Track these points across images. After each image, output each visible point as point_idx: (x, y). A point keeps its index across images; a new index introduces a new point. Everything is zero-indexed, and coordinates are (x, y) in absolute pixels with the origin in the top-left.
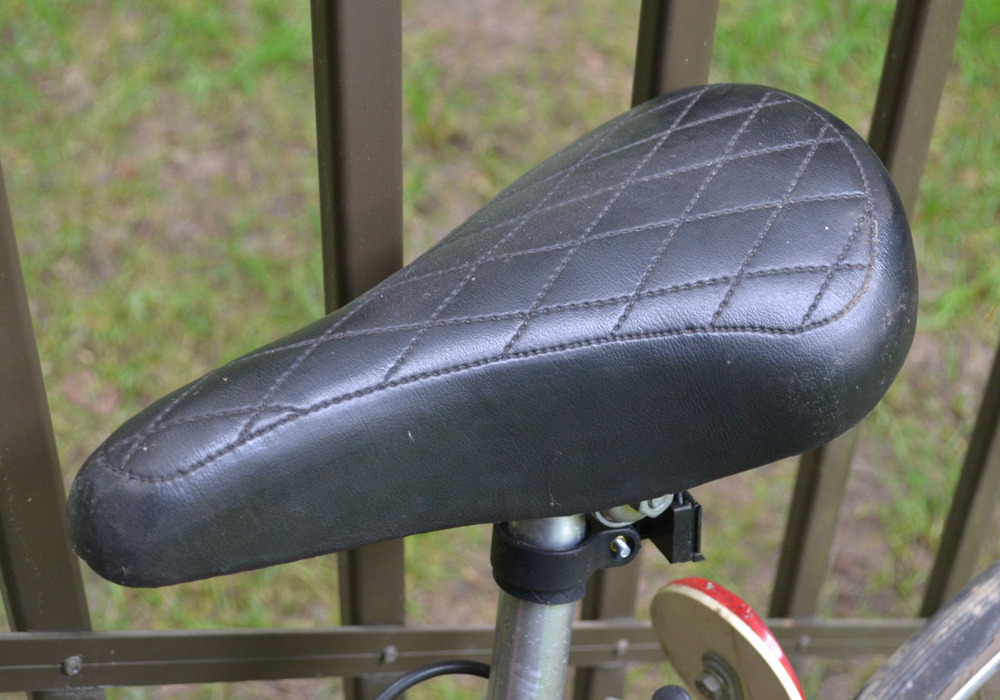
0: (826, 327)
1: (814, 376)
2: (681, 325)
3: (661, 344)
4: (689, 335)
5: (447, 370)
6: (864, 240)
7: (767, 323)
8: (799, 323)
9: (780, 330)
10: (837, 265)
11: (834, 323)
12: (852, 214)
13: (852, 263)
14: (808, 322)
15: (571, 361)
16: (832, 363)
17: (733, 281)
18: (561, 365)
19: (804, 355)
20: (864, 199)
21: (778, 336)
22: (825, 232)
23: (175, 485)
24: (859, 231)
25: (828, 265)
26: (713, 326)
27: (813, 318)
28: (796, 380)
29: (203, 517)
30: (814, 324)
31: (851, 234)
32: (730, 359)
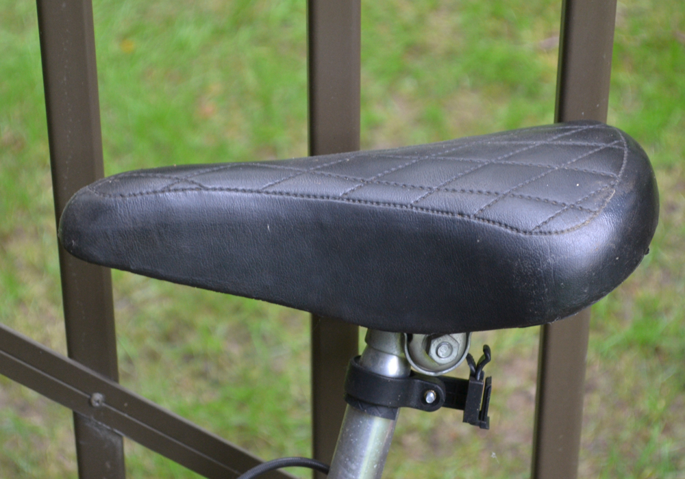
0: (548, 236)
1: (532, 265)
2: (456, 210)
3: (440, 219)
4: (459, 217)
5: (302, 195)
6: (599, 198)
7: (511, 223)
8: (531, 229)
9: (517, 230)
10: (573, 205)
11: (555, 236)
12: (600, 182)
13: (584, 207)
14: (538, 230)
15: (380, 213)
16: (545, 259)
17: (501, 196)
18: (373, 213)
19: (527, 249)
20: (614, 179)
21: (515, 233)
22: (575, 186)
23: (115, 201)
24: (598, 193)
25: (567, 203)
26: (475, 216)
27: (541, 229)
28: (519, 265)
29: (126, 226)
30: (541, 232)
31: (593, 192)
32: (479, 239)
